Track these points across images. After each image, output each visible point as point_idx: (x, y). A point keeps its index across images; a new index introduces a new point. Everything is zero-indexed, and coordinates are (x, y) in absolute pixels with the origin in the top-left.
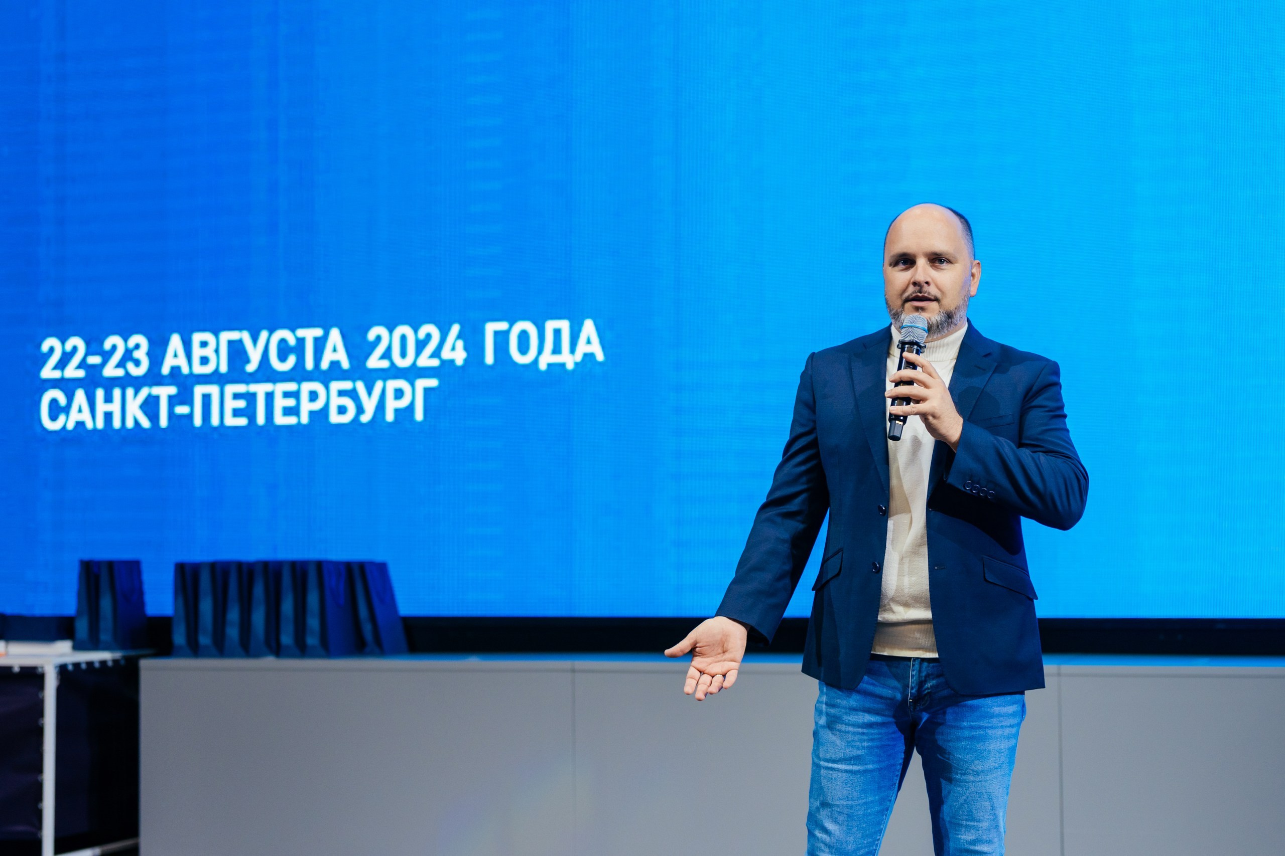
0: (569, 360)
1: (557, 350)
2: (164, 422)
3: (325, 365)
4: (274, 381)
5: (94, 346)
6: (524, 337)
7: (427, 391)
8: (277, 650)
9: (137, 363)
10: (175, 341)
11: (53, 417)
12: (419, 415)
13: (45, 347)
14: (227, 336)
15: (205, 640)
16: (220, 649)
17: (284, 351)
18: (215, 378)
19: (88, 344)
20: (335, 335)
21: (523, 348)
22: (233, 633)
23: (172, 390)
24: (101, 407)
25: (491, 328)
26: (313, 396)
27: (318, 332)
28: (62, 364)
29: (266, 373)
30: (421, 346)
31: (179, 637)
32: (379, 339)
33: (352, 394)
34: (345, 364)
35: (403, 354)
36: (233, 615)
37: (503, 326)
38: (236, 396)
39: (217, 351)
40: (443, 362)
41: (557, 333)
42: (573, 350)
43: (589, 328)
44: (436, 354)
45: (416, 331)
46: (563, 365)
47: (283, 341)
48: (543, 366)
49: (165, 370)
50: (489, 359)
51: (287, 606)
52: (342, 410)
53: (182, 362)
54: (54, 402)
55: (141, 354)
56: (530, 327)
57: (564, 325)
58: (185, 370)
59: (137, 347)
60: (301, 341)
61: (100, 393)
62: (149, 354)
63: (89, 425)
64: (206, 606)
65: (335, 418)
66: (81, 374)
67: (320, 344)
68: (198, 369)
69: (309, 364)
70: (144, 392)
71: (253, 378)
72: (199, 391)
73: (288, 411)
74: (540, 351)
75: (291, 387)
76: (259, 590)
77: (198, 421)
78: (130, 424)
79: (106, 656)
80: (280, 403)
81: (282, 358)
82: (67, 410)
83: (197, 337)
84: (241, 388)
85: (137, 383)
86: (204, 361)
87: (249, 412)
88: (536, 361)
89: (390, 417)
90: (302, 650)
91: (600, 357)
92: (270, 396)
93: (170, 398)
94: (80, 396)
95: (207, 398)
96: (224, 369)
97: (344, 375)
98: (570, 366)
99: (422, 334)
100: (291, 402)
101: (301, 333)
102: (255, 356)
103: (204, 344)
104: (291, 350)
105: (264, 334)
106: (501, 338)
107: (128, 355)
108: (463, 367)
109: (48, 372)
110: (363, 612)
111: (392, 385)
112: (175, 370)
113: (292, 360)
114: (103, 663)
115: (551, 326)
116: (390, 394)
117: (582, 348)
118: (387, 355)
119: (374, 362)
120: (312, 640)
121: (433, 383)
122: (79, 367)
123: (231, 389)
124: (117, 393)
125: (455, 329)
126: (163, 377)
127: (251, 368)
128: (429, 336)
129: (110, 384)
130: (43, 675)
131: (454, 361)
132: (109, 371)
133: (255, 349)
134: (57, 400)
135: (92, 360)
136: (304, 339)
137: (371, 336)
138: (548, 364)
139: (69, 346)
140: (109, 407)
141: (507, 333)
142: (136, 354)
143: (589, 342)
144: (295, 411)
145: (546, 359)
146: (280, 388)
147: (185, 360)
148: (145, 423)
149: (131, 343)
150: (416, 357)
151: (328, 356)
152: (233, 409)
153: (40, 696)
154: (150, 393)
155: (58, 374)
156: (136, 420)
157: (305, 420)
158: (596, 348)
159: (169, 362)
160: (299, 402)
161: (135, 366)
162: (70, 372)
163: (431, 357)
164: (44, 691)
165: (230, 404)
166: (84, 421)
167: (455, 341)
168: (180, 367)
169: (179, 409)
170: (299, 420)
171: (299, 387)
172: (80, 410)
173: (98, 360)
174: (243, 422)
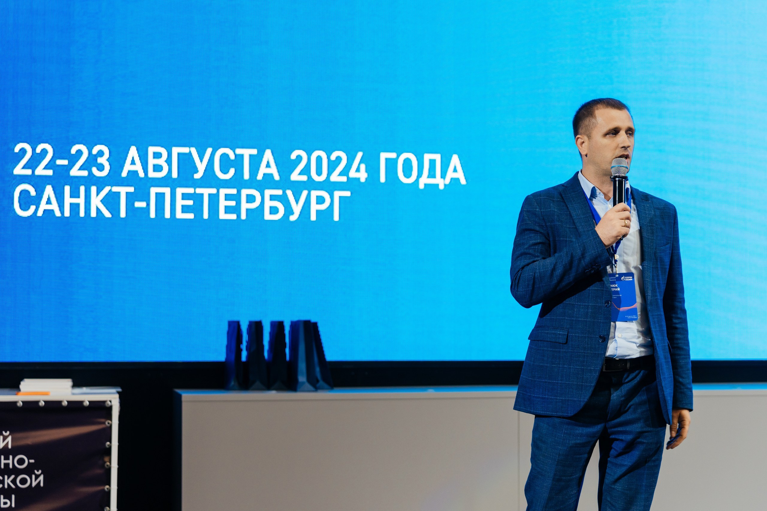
0: (440, 182)
1: (432, 175)
2: (123, 214)
3: (260, 177)
4: (218, 187)
5: (62, 151)
6: (407, 164)
7: (342, 199)
9: (101, 168)
10: (133, 152)
11: (24, 206)
12: (335, 216)
13: (17, 150)
14: (176, 150)
17: (225, 164)
18: (167, 182)
19: (56, 149)
20: (268, 155)
21: (407, 173)
23: (131, 189)
24: (68, 200)
25: (384, 156)
27: (254, 152)
29: (210, 179)
30: (332, 166)
32: (299, 158)
33: (283, 199)
34: (277, 177)
35: (319, 173)
37: (393, 155)
38: (185, 196)
39: (169, 161)
40: (350, 179)
41: (432, 163)
42: (443, 176)
43: (455, 160)
44: (345, 172)
45: (329, 155)
47: (224, 156)
48: (421, 186)
49: (124, 174)
50: (383, 179)
52: (274, 210)
53: (138, 167)
54: (24, 193)
55: (103, 160)
56: (412, 157)
57: (437, 157)
58: (142, 174)
59: (101, 153)
60: (240, 157)
61: (67, 189)
62: (109, 160)
63: (58, 214)
65: (268, 216)
66: (50, 172)
67: (255, 161)
68: (152, 174)
69: (246, 176)
70: (107, 189)
71: (201, 183)
72: (154, 191)
73: (228, 210)
74: (420, 175)
75: (234, 191)
77: (153, 215)
78: (93, 214)
80: (223, 203)
81: (225, 171)
82: (37, 201)
83: (152, 150)
84: (190, 190)
85: (100, 183)
86: (157, 168)
87: (197, 209)
88: (416, 182)
89: (313, 217)
91: (463, 181)
92: (214, 199)
94: (49, 191)
95: (160, 197)
96: (175, 175)
97: (275, 185)
98: (441, 187)
99: (333, 157)
100: (233, 203)
101: (239, 151)
102: (201, 167)
103: (157, 155)
104: (231, 164)
105: (209, 151)
106: (391, 164)
107: (92, 161)
108: (365, 184)
109: (18, 170)
111: (316, 194)
112: (133, 174)
113: (232, 171)
115: (427, 157)
116: (313, 200)
117: (450, 174)
118: (306, 171)
119: (295, 176)
121: (347, 194)
122: (46, 168)
123: (180, 191)
124: (82, 189)
125: (360, 155)
126: (122, 178)
127: (197, 176)
128: (339, 159)
129: (75, 183)
130: (110, 408)
131: (359, 179)
132: (75, 172)
133: (201, 161)
134: (28, 192)
135: (59, 162)
136: (242, 156)
137: (293, 156)
138: (425, 185)
139: (38, 150)
140: (75, 201)
141: (395, 161)
142: (100, 160)
143: (455, 170)
144: (236, 210)
145: (424, 181)
146: (223, 192)
147: (141, 168)
148: (107, 214)
149: (95, 151)
150: (329, 174)
151: (263, 170)
152: (183, 206)
153: (107, 423)
154: (111, 190)
155: (29, 172)
156: (98, 210)
157: (243, 216)
158: (460, 175)
159: (128, 167)
160: (239, 203)
161: (98, 169)
162: (40, 171)
163: (340, 174)
164: (111, 420)
165: (180, 202)
166: (53, 210)
167: (359, 164)
168: (137, 172)
169: (138, 204)
170: (239, 216)
171: (239, 192)
172: (49, 202)
173: (65, 162)
174: (191, 216)
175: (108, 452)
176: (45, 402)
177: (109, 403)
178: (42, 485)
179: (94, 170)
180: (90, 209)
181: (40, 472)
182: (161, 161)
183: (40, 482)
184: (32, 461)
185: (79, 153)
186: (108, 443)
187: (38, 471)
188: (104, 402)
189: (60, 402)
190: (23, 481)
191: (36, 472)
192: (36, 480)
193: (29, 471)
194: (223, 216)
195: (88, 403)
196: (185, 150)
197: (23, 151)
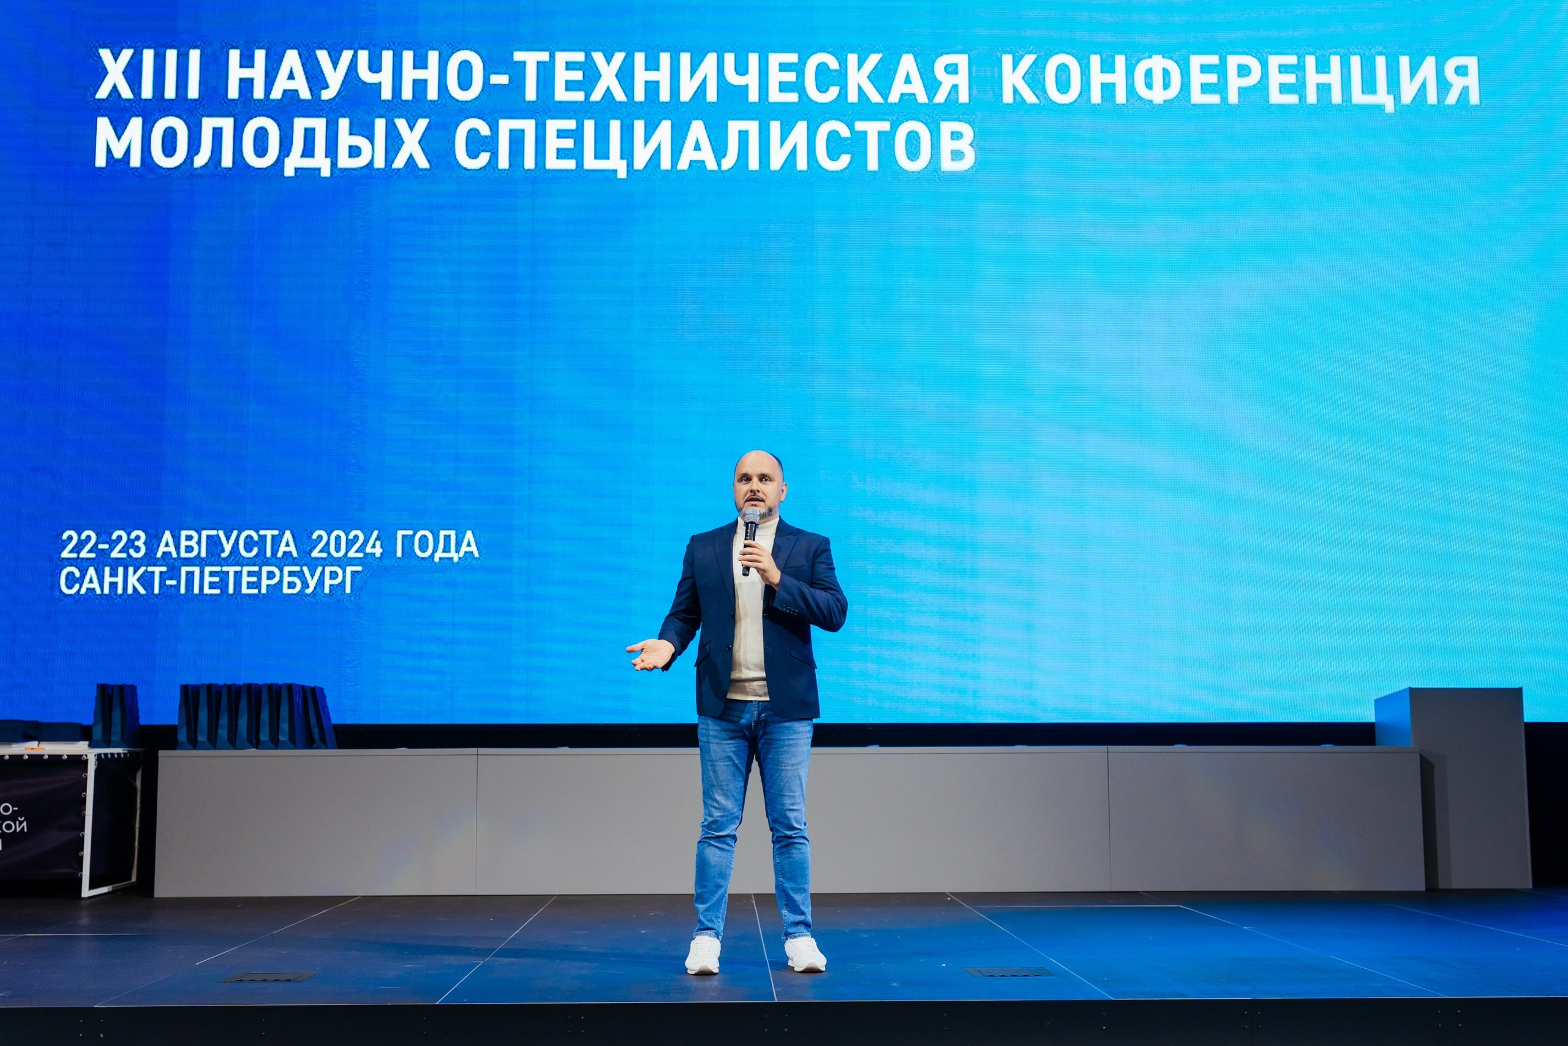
0: (454, 556)
1: (446, 549)
2: (156, 591)
3: (280, 554)
4: (242, 565)
5: (104, 537)
6: (424, 540)
7: (353, 573)
8: (257, 744)
9: (137, 549)
10: (167, 536)
11: (69, 587)
12: (348, 590)
13: (65, 536)
14: (205, 533)
15: (202, 738)
16: (213, 743)
17: (249, 544)
18: (198, 561)
19: (97, 535)
20: (288, 535)
21: (423, 547)
22: (223, 733)
23: (164, 569)
24: (108, 579)
25: (401, 534)
26: (270, 575)
27: (276, 532)
28: (78, 548)
29: (235, 558)
30: (350, 544)
31: (182, 736)
32: (320, 537)
33: (300, 575)
34: (295, 555)
35: (338, 550)
36: (224, 721)
37: (410, 532)
38: (212, 574)
39: (199, 543)
40: (366, 554)
41: (447, 538)
42: (457, 551)
43: (469, 535)
44: (362, 549)
45: (347, 535)
46: (451, 559)
47: (249, 537)
48: (437, 559)
49: (159, 555)
50: (399, 554)
51: (265, 715)
52: (291, 585)
53: (172, 549)
54: (70, 575)
55: (140, 543)
56: (427, 533)
57: (452, 533)
58: (174, 555)
59: (138, 538)
60: (263, 538)
61: (107, 570)
62: (145, 543)
63: (98, 591)
64: (203, 715)
65: (286, 590)
66: (93, 555)
67: (276, 541)
68: (183, 555)
69: (269, 554)
70: (143, 569)
71: (227, 562)
72: (184, 570)
73: (250, 585)
74: (435, 551)
75: (256, 569)
76: (243, 704)
77: (183, 591)
78: (130, 591)
79: (120, 750)
80: (245, 579)
81: (248, 549)
82: (81, 581)
83: (184, 533)
84: (218, 569)
85: (137, 564)
86: (189, 549)
87: (223, 584)
88: (432, 556)
89: (327, 591)
90: (276, 744)
91: (476, 555)
92: (238, 575)
93: (161, 573)
94: (91, 571)
95: (190, 575)
96: (203, 554)
97: (295, 562)
98: (456, 560)
99: (351, 536)
100: (254, 579)
101: (262, 532)
102: (228, 548)
103: (189, 538)
104: (256, 544)
105: (235, 533)
106: (408, 540)
107: (130, 544)
108: (380, 558)
109: (65, 554)
110: (313, 720)
111: (328, 569)
112: (167, 555)
113: (255, 550)
114: (119, 754)
115: (443, 533)
116: (327, 575)
117: (464, 548)
118: (326, 549)
119: (315, 554)
120: (283, 738)
121: (359, 568)
122: (90, 551)
123: (208, 569)
124: (121, 570)
125: (376, 533)
126: (157, 559)
127: (224, 555)
128: (356, 537)
129: (115, 565)
130: (87, 761)
131: (374, 554)
132: (115, 554)
133: (228, 542)
134: (73, 573)
135: (101, 546)
136: (265, 536)
137: (315, 536)
138: (440, 559)
139: (83, 537)
140: (113, 579)
141: (413, 536)
142: (136, 543)
143: (469, 545)
144: (257, 585)
145: (439, 554)
146: (246, 569)
147: (174, 549)
148: (142, 591)
149: (133, 536)
150: (347, 552)
151: (283, 548)
152: (210, 583)
153: (83, 776)
154: (146, 570)
155: (74, 555)
156: (135, 589)
157: (264, 591)
158: (474, 548)
159: (162, 549)
160: (260, 579)
161: (135, 551)
162: (84, 554)
163: (357, 551)
164: (87, 773)
165: (208, 579)
166: (94, 589)
167: (375, 542)
168: (170, 553)
169: (168, 582)
170: (260, 591)
171: (260, 569)
172: (91, 581)
173: (106, 546)
174: (217, 591)
175: (83, 801)
176: (28, 755)
177: (85, 756)
178: (26, 830)
179: (132, 551)
180: (127, 589)
181: (23, 818)
182: (193, 543)
183: (23, 827)
184: (16, 809)
185: (120, 538)
186: (84, 793)
187: (21, 818)
188: (81, 756)
189: (42, 756)
190: (9, 827)
191: (19, 818)
192: (19, 826)
193: (13, 817)
194: (245, 590)
195: (66, 757)
196: (213, 532)
197: (70, 538)
